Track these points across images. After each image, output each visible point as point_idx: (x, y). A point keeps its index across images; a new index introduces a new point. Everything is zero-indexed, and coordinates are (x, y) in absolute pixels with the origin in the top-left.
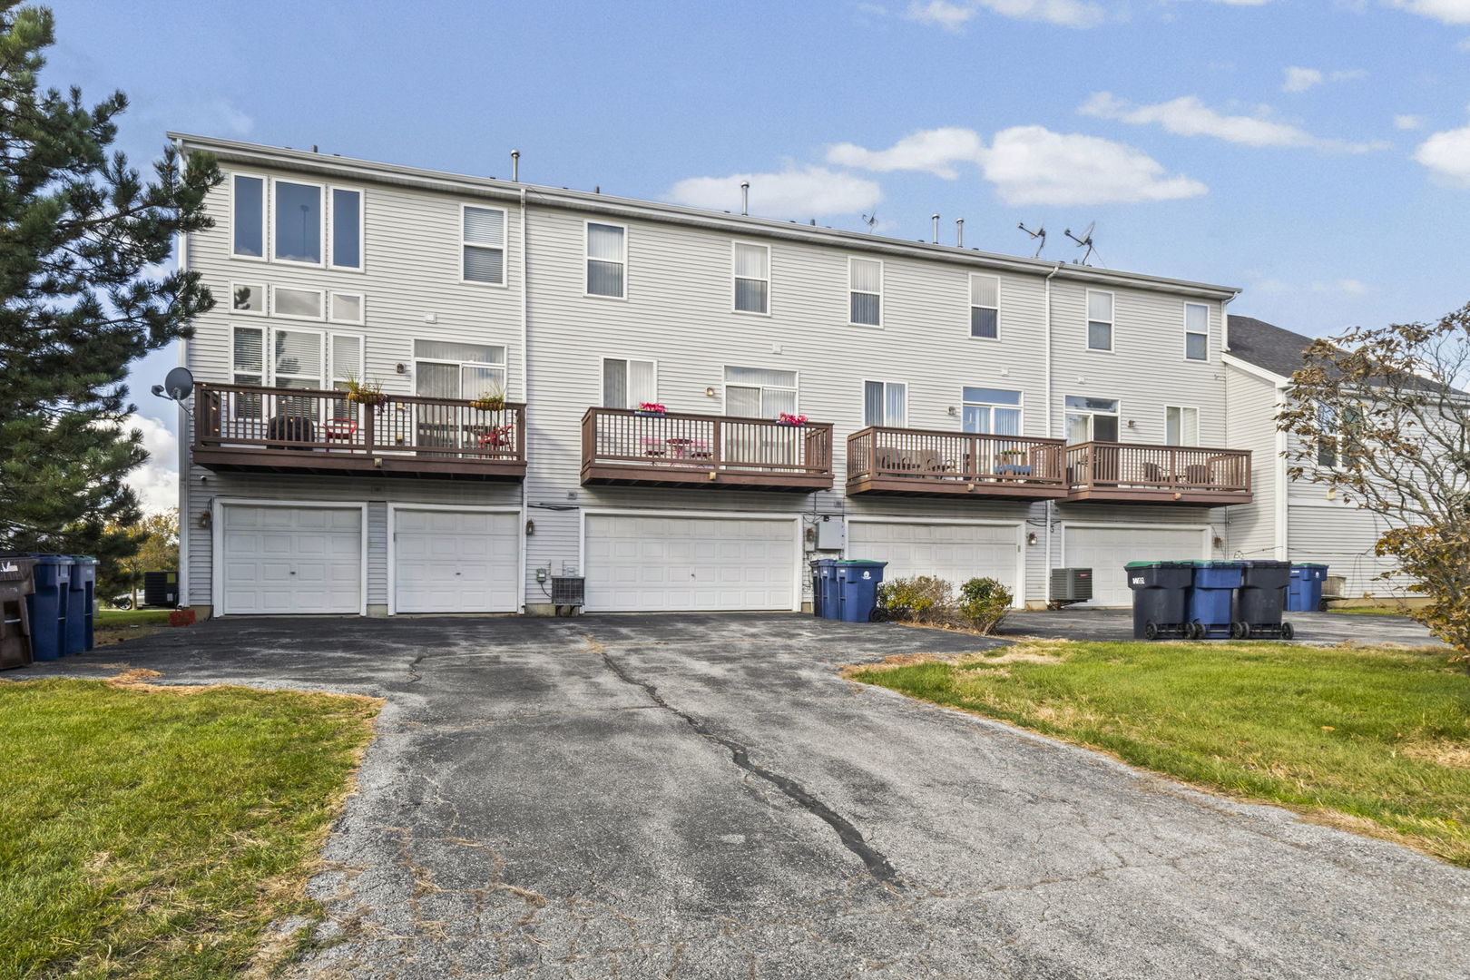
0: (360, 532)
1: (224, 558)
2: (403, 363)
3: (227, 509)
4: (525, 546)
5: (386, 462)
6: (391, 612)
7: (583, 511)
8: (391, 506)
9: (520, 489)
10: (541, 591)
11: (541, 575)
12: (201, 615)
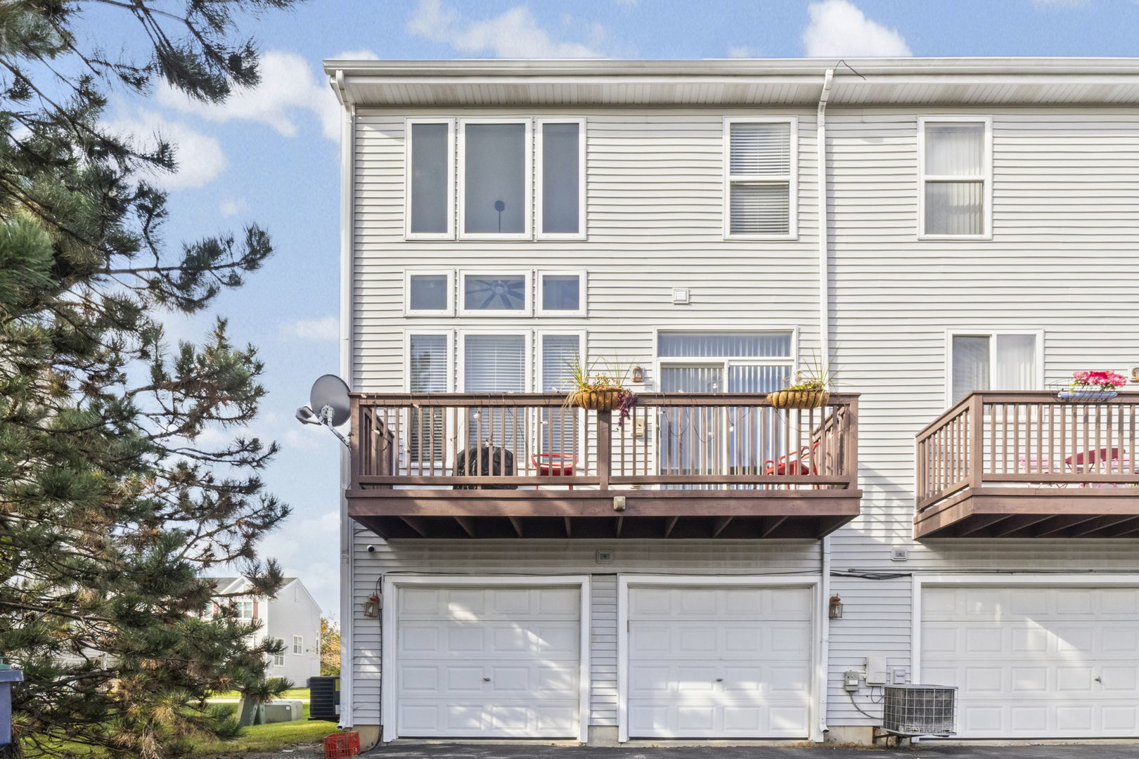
0: (579, 621)
1: (397, 659)
2: (642, 366)
3: (401, 591)
4: (826, 637)
5: (632, 502)
6: (623, 738)
7: (918, 580)
8: (624, 580)
9: (816, 548)
10: (852, 707)
11: (852, 682)
12: (367, 739)
